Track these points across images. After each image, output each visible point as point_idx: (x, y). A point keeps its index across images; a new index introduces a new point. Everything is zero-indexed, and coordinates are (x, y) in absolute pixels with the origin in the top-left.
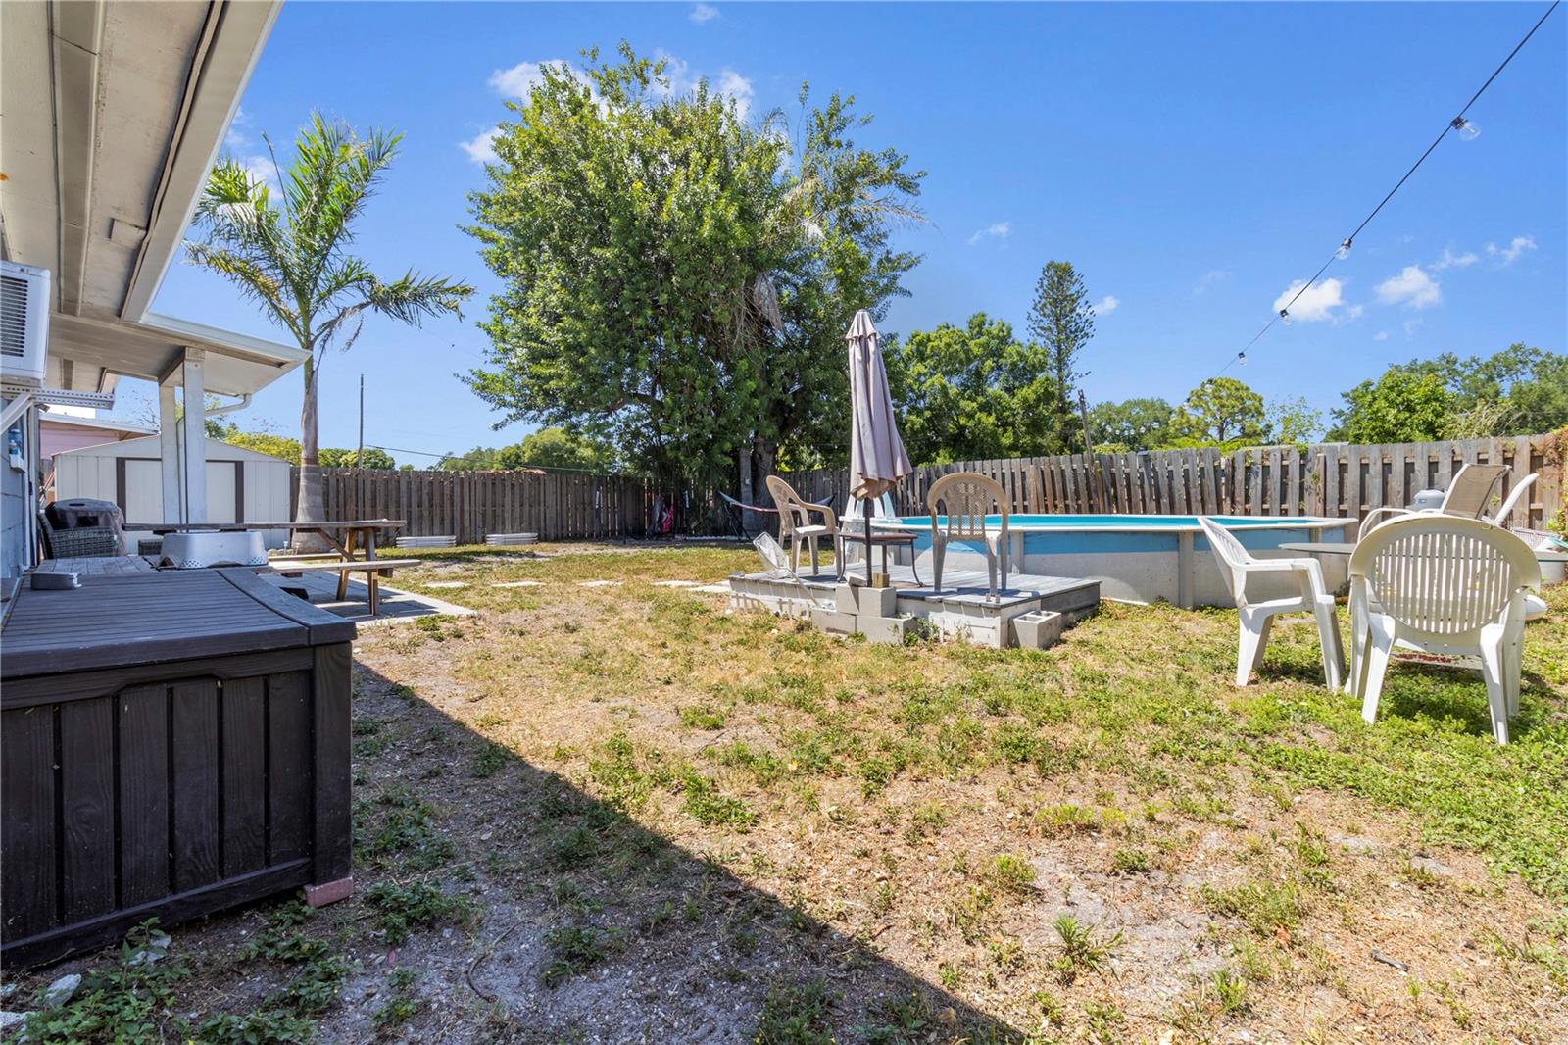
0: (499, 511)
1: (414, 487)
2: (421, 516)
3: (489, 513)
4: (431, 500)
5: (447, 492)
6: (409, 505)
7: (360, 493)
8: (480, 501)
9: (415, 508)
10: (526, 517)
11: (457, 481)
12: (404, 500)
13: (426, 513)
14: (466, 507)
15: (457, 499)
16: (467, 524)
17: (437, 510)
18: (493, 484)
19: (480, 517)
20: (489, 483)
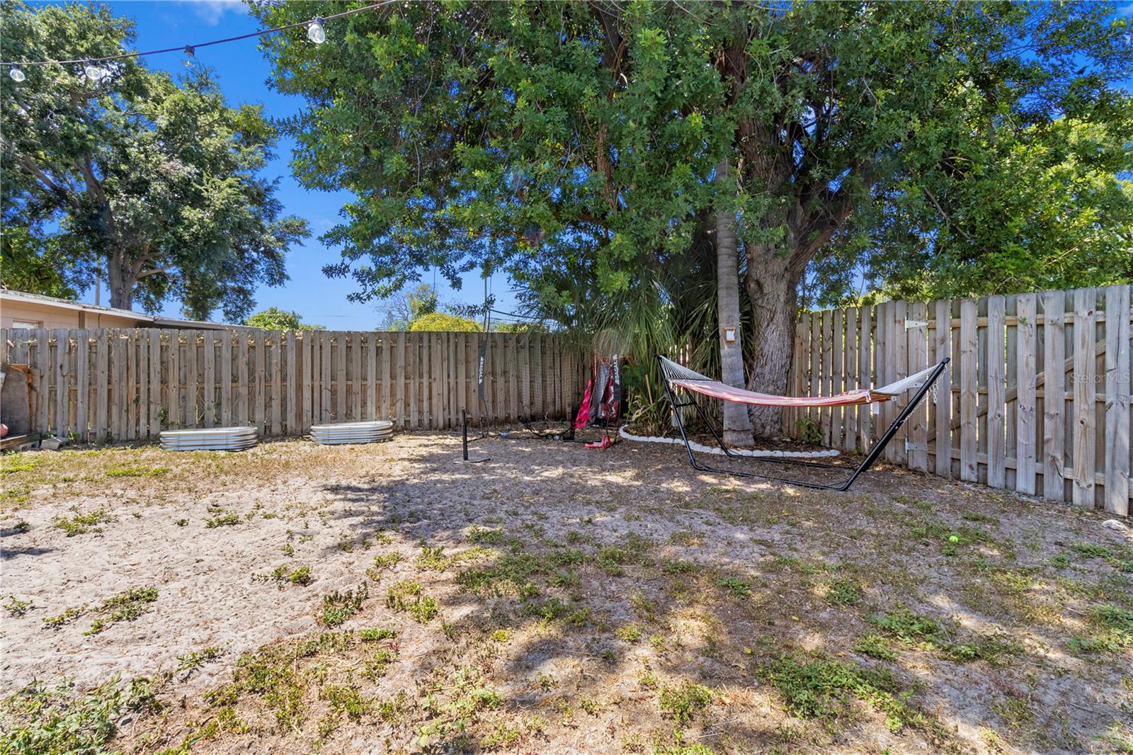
0: (357, 386)
1: (226, 354)
2: (235, 397)
3: (341, 386)
4: (251, 372)
5: (276, 360)
6: (218, 380)
7: (143, 364)
8: (327, 373)
9: (227, 384)
10: (400, 394)
11: (291, 345)
12: (210, 374)
13: (244, 391)
14: (307, 381)
15: (291, 370)
16: (307, 405)
17: (259, 386)
18: (349, 348)
19: (327, 395)
20: (342, 346)
